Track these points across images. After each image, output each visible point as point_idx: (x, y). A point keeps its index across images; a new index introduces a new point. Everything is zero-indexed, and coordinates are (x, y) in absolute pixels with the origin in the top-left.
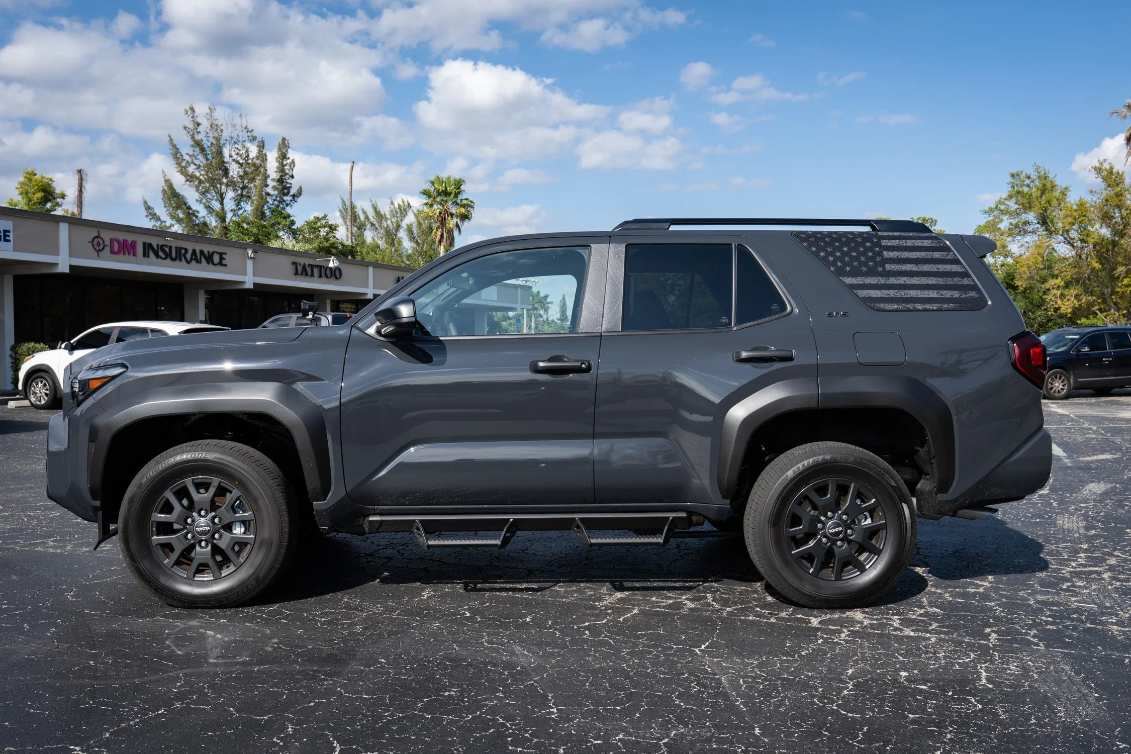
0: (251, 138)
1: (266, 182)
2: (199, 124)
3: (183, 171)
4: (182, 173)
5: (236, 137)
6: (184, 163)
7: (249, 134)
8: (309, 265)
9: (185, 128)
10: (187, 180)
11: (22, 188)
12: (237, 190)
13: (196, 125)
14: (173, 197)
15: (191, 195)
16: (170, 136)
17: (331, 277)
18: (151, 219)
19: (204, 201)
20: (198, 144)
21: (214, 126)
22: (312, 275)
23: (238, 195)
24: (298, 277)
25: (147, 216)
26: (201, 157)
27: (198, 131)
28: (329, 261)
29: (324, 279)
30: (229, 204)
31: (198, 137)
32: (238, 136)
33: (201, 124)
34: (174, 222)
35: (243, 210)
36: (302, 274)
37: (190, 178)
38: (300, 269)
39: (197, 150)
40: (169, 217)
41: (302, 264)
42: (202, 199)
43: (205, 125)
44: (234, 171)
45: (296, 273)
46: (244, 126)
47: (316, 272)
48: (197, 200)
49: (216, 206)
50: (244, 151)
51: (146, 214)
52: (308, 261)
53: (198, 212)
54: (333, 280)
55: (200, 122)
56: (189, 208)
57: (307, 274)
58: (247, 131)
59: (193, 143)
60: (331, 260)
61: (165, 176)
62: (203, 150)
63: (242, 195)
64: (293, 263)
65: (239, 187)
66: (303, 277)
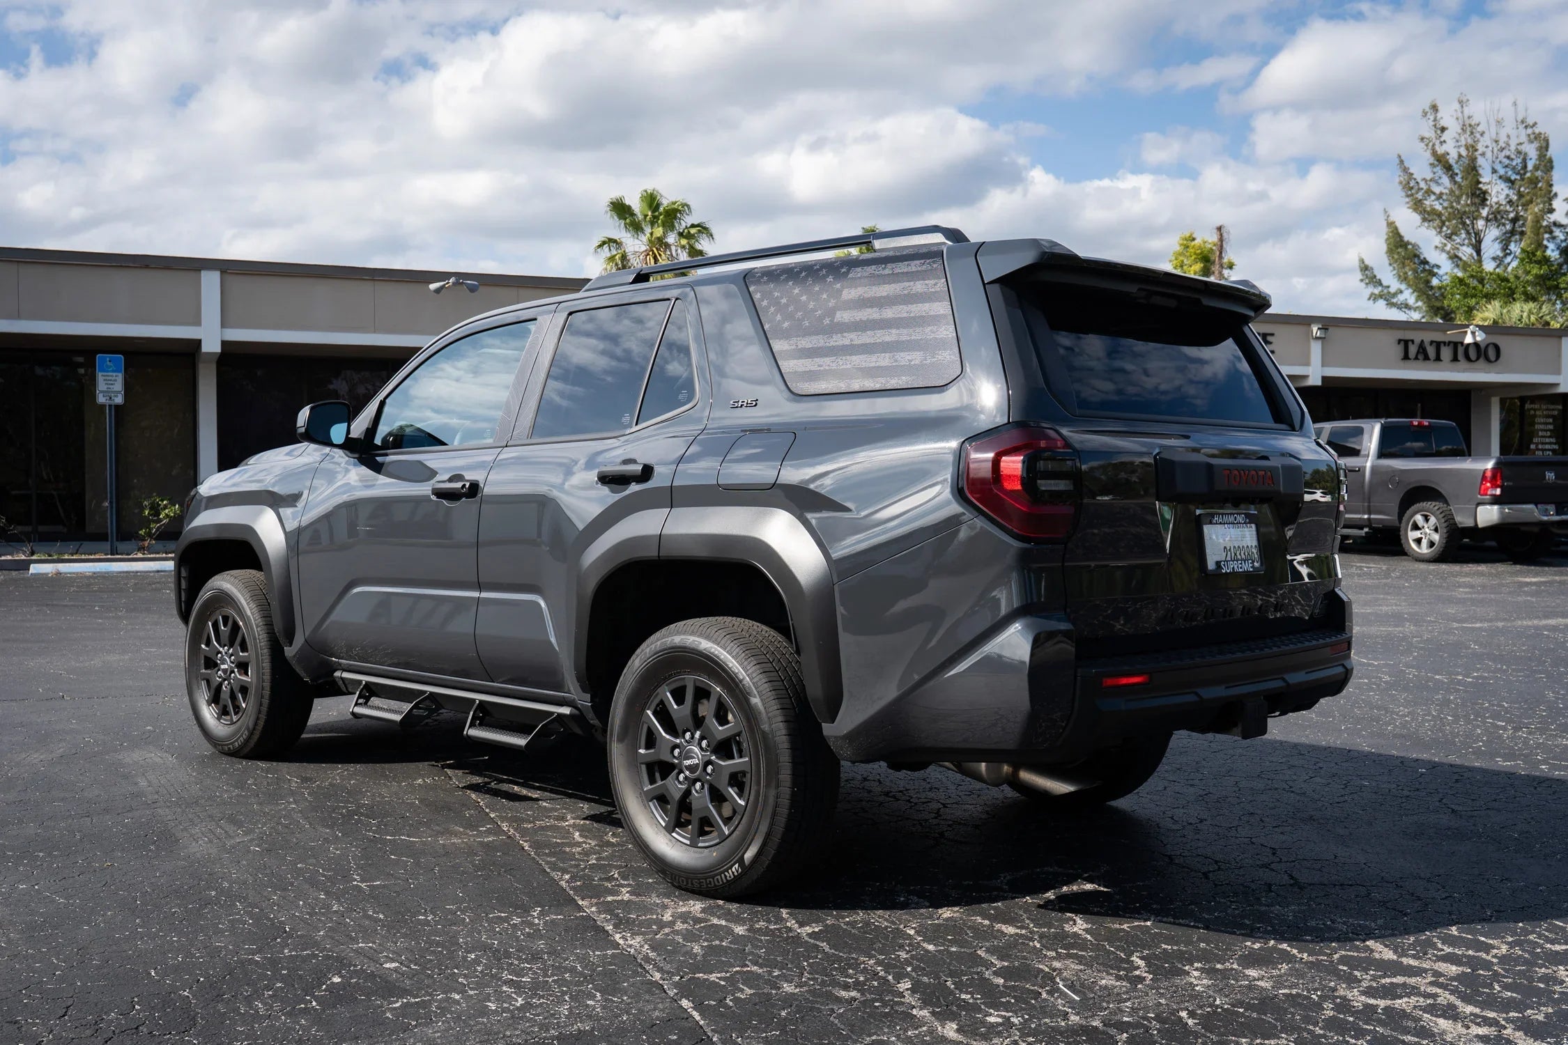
0: (1532, 137)
1: (1551, 205)
2: (1443, 129)
3: (1418, 206)
4: (1415, 210)
5: (1505, 139)
6: (1420, 194)
7: (1529, 131)
8: (1432, 342)
9: (1422, 139)
10: (1424, 220)
11: (1176, 259)
12: (1504, 225)
13: (1439, 132)
14: (1400, 248)
15: (1428, 242)
16: (1400, 157)
17: (1478, 359)
18: (1367, 284)
19: (1448, 247)
20: (1441, 161)
21: (1469, 128)
22: (1438, 359)
23: (1505, 233)
24: (1408, 362)
25: (1362, 280)
26: (1446, 180)
27: (1442, 139)
28: (1466, 332)
29: (1463, 363)
30: (1491, 248)
31: (1441, 150)
32: (1508, 136)
33: (1447, 129)
34: (1403, 287)
35: (1512, 256)
36: (1416, 358)
37: (1429, 216)
38: (1413, 350)
39: (1439, 170)
40: (1396, 280)
41: (1418, 341)
42: (1445, 245)
43: (1453, 128)
44: (1498, 193)
45: (1406, 357)
46: (1520, 119)
47: (1446, 353)
48: (1436, 247)
49: (1466, 252)
50: (1519, 161)
51: (1361, 277)
52: (1428, 337)
53: (1438, 267)
54: (1482, 363)
55: (1445, 126)
56: (1425, 262)
57: (1426, 358)
58: (1526, 127)
59: (1432, 160)
60: (1469, 332)
61: (1388, 216)
62: (1448, 168)
63: (1513, 232)
64: (1400, 341)
65: (1508, 219)
66: (1420, 363)
